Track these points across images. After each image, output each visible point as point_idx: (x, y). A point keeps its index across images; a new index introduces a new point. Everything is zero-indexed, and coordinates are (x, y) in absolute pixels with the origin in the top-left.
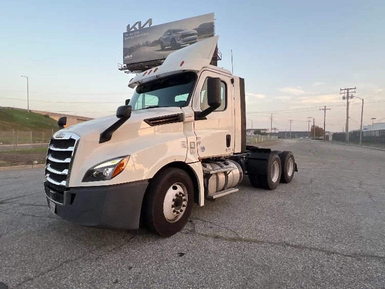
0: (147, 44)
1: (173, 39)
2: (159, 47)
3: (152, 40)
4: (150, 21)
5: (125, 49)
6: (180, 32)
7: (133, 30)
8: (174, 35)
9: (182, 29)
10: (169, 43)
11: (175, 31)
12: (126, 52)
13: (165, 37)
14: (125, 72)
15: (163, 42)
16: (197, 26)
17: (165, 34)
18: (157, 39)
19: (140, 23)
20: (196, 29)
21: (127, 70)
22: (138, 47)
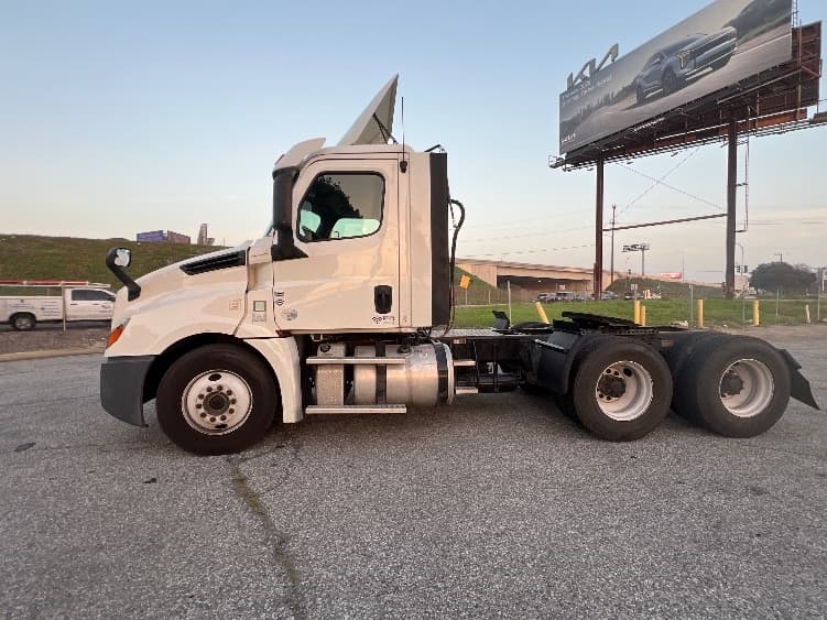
0: (608, 102)
1: (669, 69)
2: (633, 100)
3: (617, 89)
4: (614, 50)
5: (563, 125)
6: (686, 48)
7: (580, 80)
8: (669, 60)
9: (691, 37)
10: (657, 82)
11: (671, 51)
12: (566, 128)
13: (646, 74)
14: (564, 170)
15: (644, 84)
16: (734, 16)
17: (648, 66)
18: (629, 82)
19: (592, 63)
20: (733, 23)
21: (568, 166)
22: (588, 112)
